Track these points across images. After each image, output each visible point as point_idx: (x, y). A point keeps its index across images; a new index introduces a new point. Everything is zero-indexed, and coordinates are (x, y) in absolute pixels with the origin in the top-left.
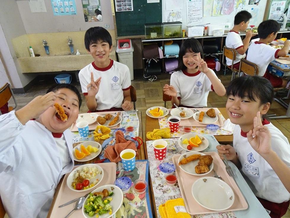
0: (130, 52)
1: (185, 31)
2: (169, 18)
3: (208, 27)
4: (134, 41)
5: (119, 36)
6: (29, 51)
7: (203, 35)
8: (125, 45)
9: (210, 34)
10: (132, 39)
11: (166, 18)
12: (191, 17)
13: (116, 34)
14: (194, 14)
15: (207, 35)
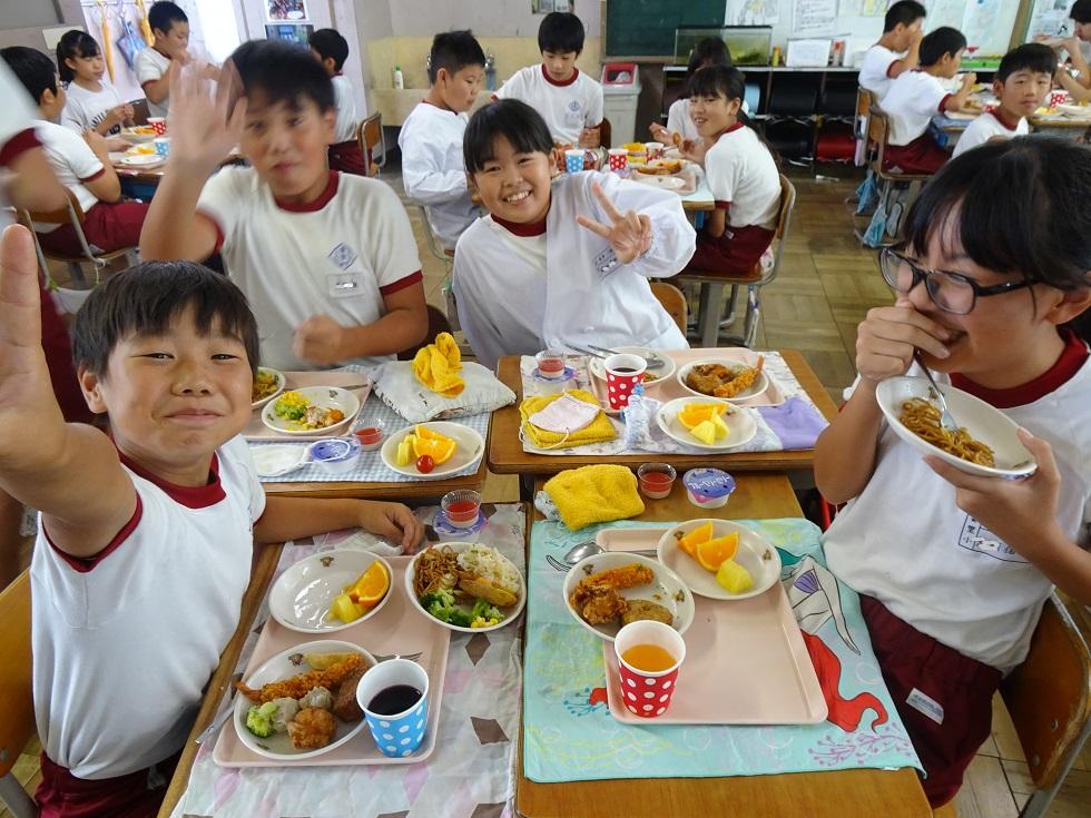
0: (629, 95)
1: (780, 49)
2: (743, 13)
3: (843, 43)
4: (647, 72)
5: (609, 54)
6: (393, 77)
7: (826, 64)
8: (621, 77)
9: (845, 63)
10: (642, 66)
11: (737, 14)
12: (805, 15)
13: (602, 50)
14: (814, 8)
15: (841, 64)
